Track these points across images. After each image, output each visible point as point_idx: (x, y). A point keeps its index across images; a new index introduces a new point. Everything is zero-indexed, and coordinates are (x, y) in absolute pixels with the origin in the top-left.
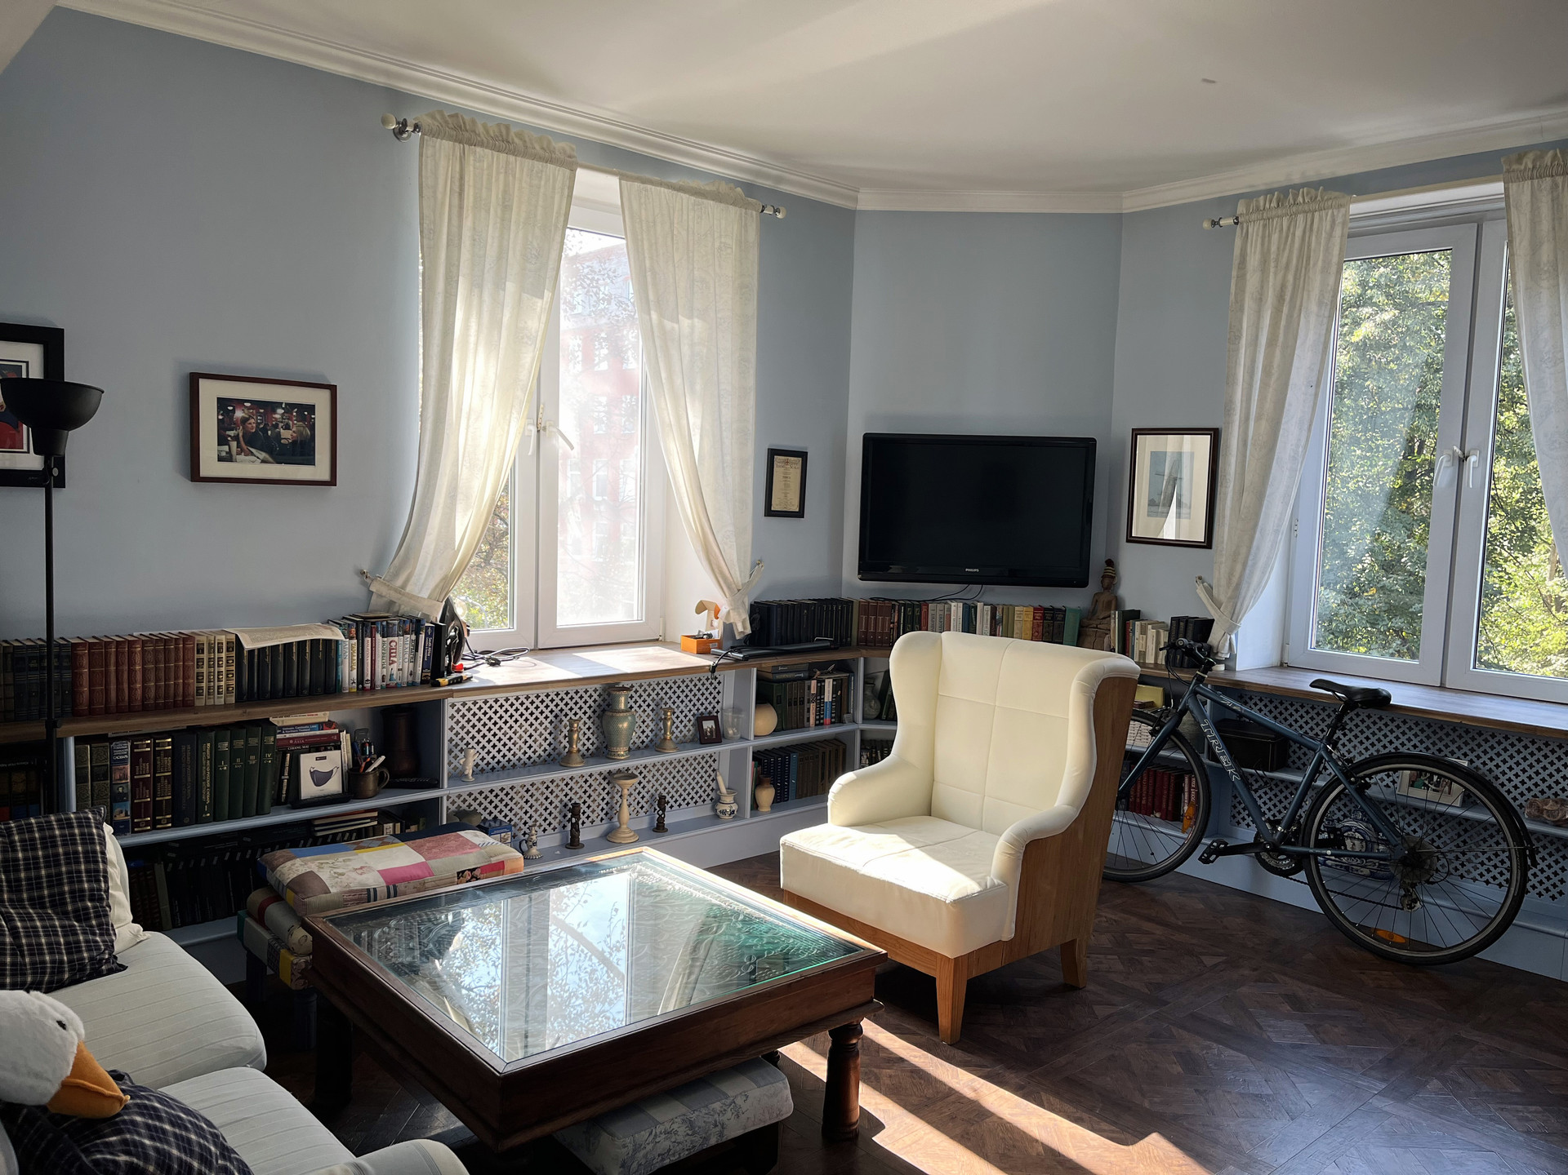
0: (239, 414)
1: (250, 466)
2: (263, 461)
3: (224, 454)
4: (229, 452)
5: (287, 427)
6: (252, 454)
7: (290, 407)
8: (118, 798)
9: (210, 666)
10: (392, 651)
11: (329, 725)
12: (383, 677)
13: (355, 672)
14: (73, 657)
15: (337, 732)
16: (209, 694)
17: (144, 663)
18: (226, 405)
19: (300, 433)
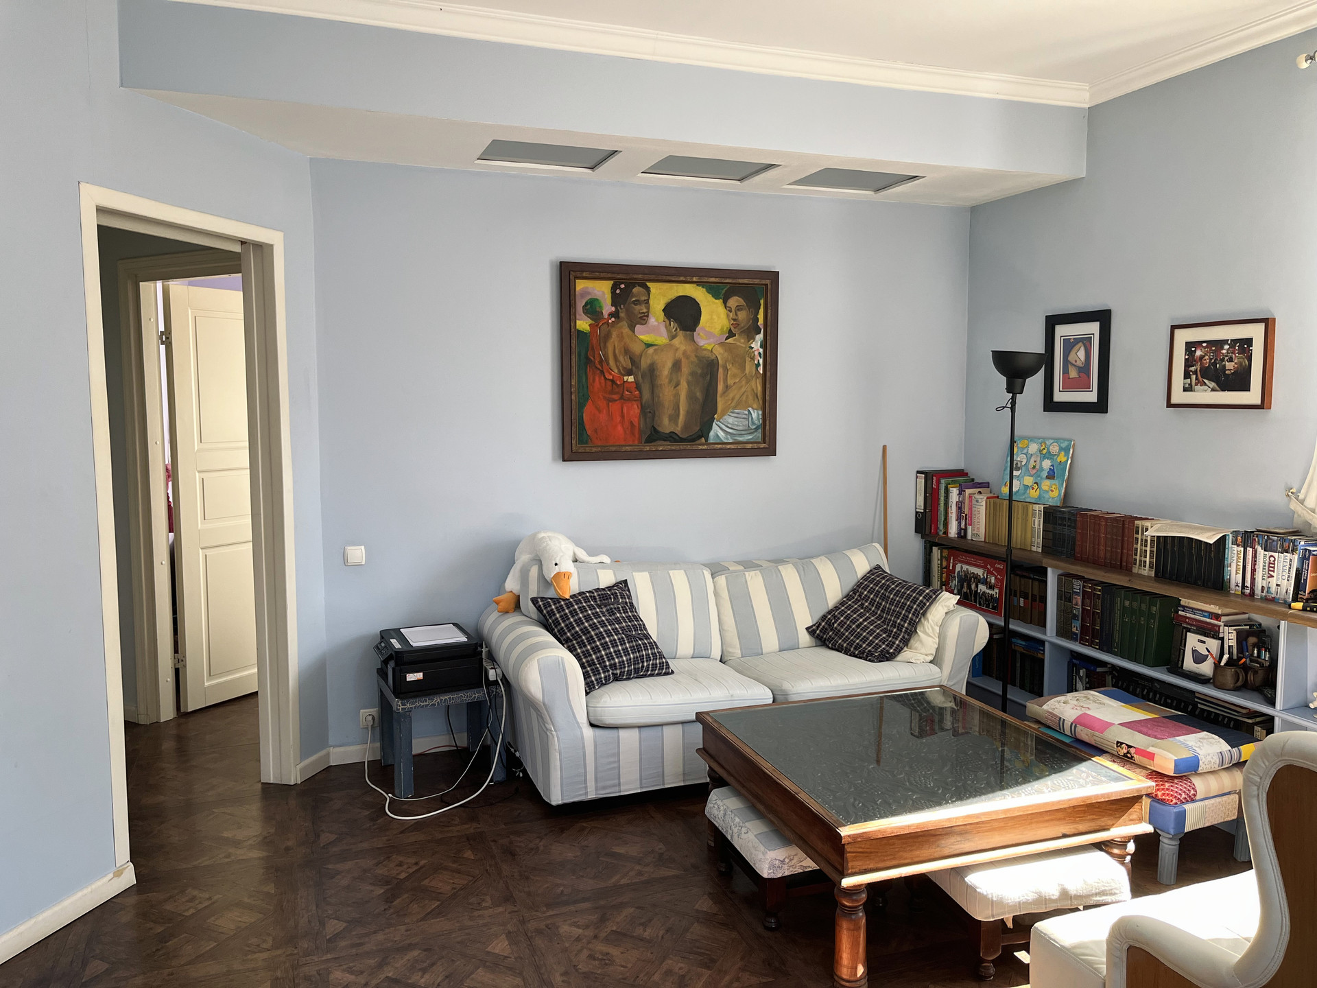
0: (1199, 353)
2: (1213, 390)
3: (1187, 386)
4: (1190, 384)
5: (1231, 360)
6: (1205, 384)
7: (1234, 341)
8: (1075, 617)
9: (1142, 545)
10: (1271, 566)
11: (1217, 617)
12: (1263, 587)
13: (1240, 577)
14: (1075, 521)
15: (1222, 624)
16: (1140, 565)
17: (1106, 533)
18: (1190, 347)
19: (1240, 364)
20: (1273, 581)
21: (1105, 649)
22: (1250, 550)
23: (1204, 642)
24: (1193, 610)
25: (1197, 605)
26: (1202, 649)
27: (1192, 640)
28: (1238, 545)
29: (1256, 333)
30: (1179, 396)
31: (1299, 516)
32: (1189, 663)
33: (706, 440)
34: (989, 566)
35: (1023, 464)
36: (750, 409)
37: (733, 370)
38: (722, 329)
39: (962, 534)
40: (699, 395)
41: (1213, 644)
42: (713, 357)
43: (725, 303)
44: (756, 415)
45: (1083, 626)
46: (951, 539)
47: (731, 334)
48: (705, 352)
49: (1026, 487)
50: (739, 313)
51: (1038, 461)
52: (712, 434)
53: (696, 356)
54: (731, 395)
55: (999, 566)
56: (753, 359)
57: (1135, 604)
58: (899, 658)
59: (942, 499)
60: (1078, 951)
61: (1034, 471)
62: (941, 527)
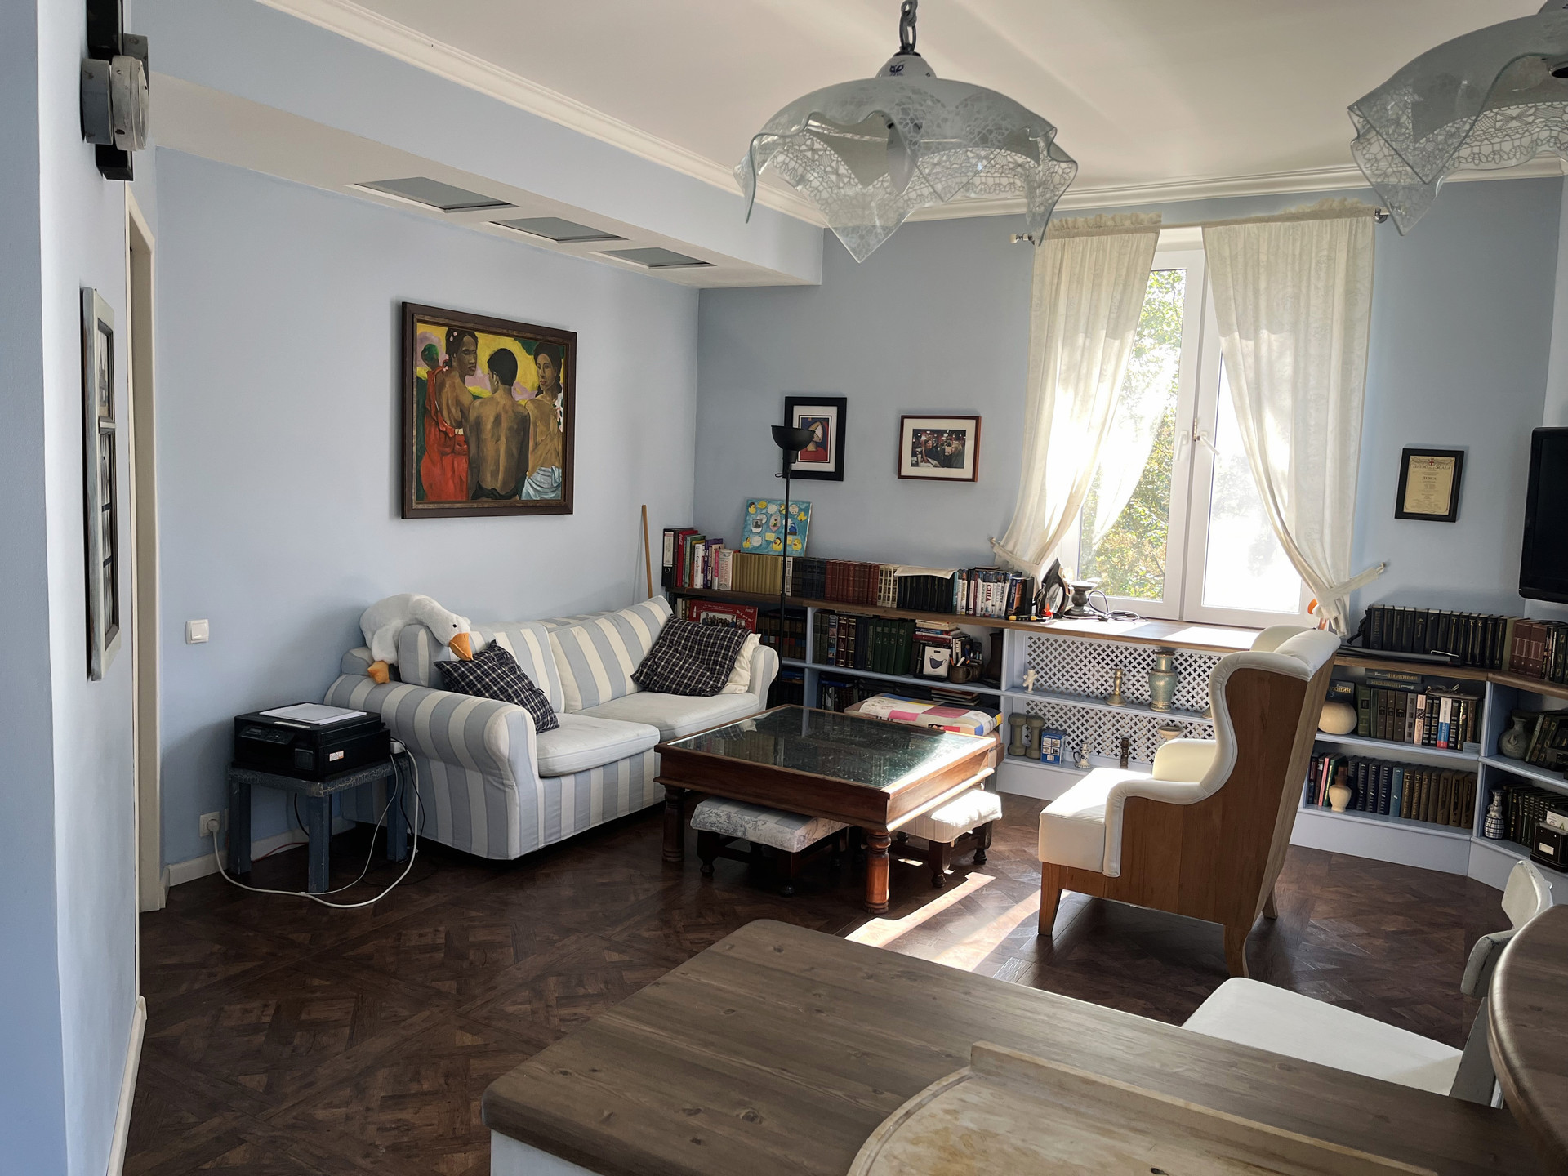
0: (924, 438)
1: (928, 469)
2: (935, 466)
3: (914, 462)
4: (917, 461)
5: (949, 445)
6: (929, 462)
7: (952, 432)
8: (830, 645)
9: (886, 584)
10: (988, 592)
11: (947, 633)
12: (982, 608)
13: (965, 602)
14: (825, 569)
15: (951, 637)
16: (884, 599)
17: (854, 577)
18: (917, 433)
19: (957, 448)
20: (990, 603)
21: (859, 667)
22: (973, 582)
23: (939, 652)
24: (928, 630)
25: (930, 625)
26: (938, 657)
27: (930, 652)
28: (963, 579)
29: (969, 426)
30: (907, 470)
31: (1000, 557)
32: (928, 669)
33: (520, 497)
34: (738, 612)
35: (763, 522)
36: (553, 467)
37: (541, 427)
38: (533, 385)
39: (707, 584)
40: (515, 451)
41: (946, 652)
42: (526, 413)
43: (536, 359)
44: (557, 472)
45: (838, 652)
46: (696, 589)
47: (540, 392)
48: (520, 408)
49: (769, 542)
50: (546, 370)
51: (779, 520)
52: (524, 491)
53: (513, 412)
54: (539, 453)
55: (749, 611)
56: (556, 417)
57: (886, 630)
58: (725, 690)
59: (688, 554)
60: (1080, 816)
61: (776, 528)
62: (687, 580)
